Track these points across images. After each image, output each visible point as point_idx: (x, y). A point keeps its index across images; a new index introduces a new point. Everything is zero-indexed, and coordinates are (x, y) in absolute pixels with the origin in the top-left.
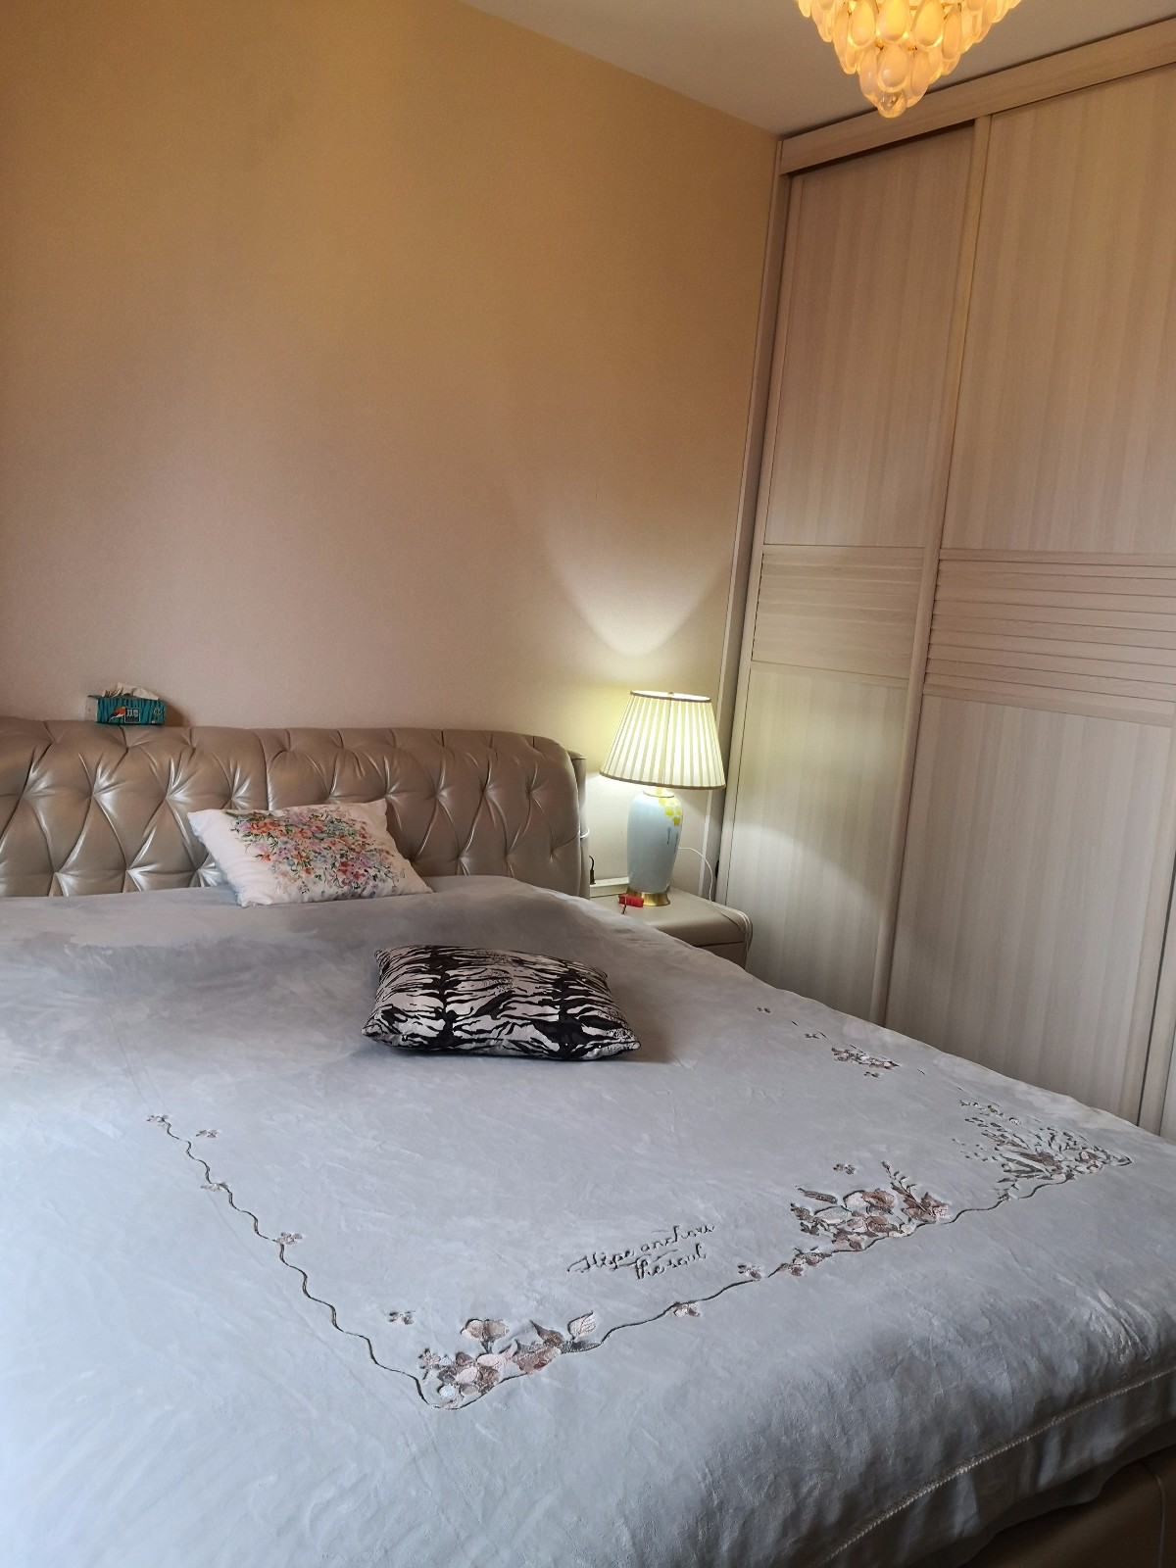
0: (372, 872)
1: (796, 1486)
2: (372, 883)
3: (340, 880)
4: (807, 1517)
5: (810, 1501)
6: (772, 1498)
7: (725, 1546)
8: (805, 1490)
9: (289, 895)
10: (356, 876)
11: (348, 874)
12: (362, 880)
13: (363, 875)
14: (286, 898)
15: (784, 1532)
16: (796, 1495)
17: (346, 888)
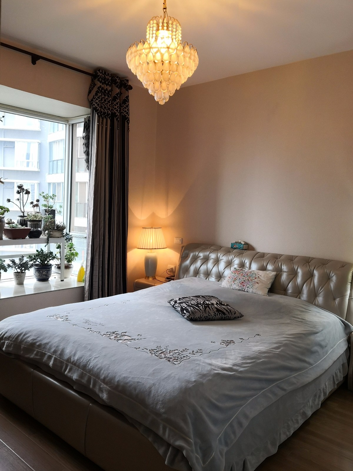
0: (248, 286)
1: (38, 337)
2: (247, 288)
3: (239, 286)
4: (35, 341)
5: (37, 340)
6: (35, 336)
7: (28, 335)
8: (38, 338)
9: (227, 286)
10: (243, 286)
11: (242, 285)
12: (244, 287)
13: (245, 286)
14: (227, 287)
15: (32, 340)
16: (37, 338)
17: (240, 288)
